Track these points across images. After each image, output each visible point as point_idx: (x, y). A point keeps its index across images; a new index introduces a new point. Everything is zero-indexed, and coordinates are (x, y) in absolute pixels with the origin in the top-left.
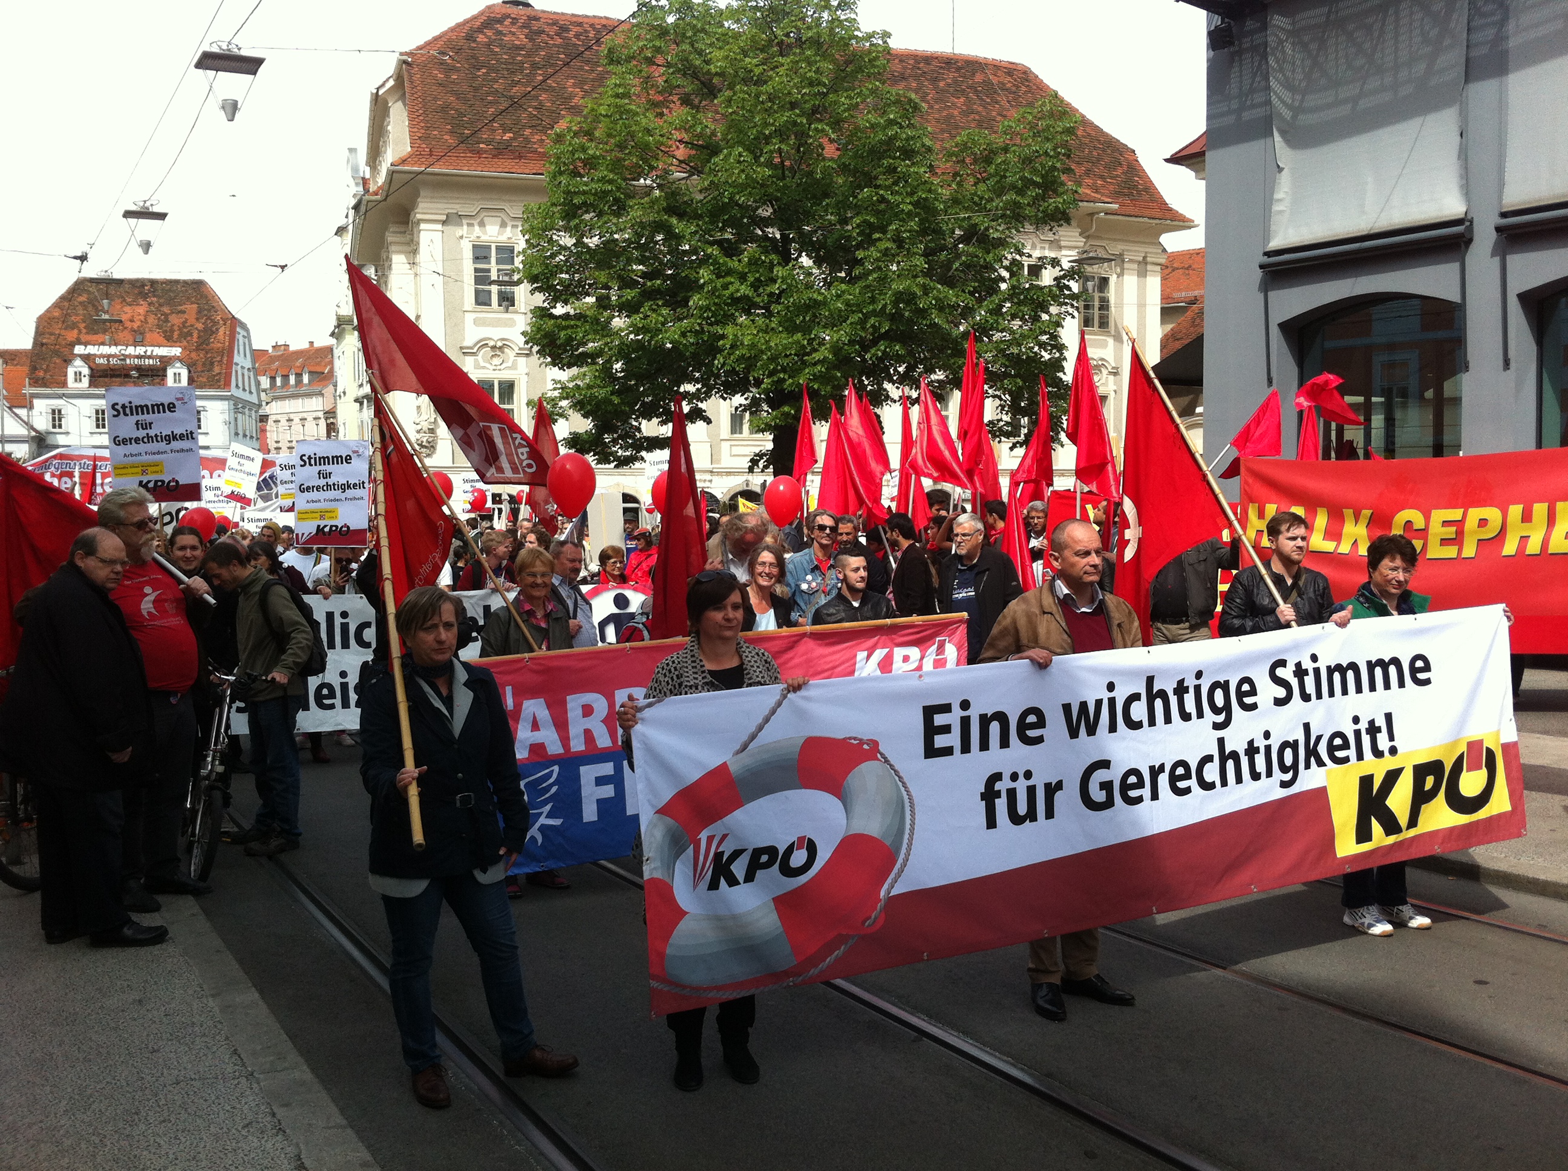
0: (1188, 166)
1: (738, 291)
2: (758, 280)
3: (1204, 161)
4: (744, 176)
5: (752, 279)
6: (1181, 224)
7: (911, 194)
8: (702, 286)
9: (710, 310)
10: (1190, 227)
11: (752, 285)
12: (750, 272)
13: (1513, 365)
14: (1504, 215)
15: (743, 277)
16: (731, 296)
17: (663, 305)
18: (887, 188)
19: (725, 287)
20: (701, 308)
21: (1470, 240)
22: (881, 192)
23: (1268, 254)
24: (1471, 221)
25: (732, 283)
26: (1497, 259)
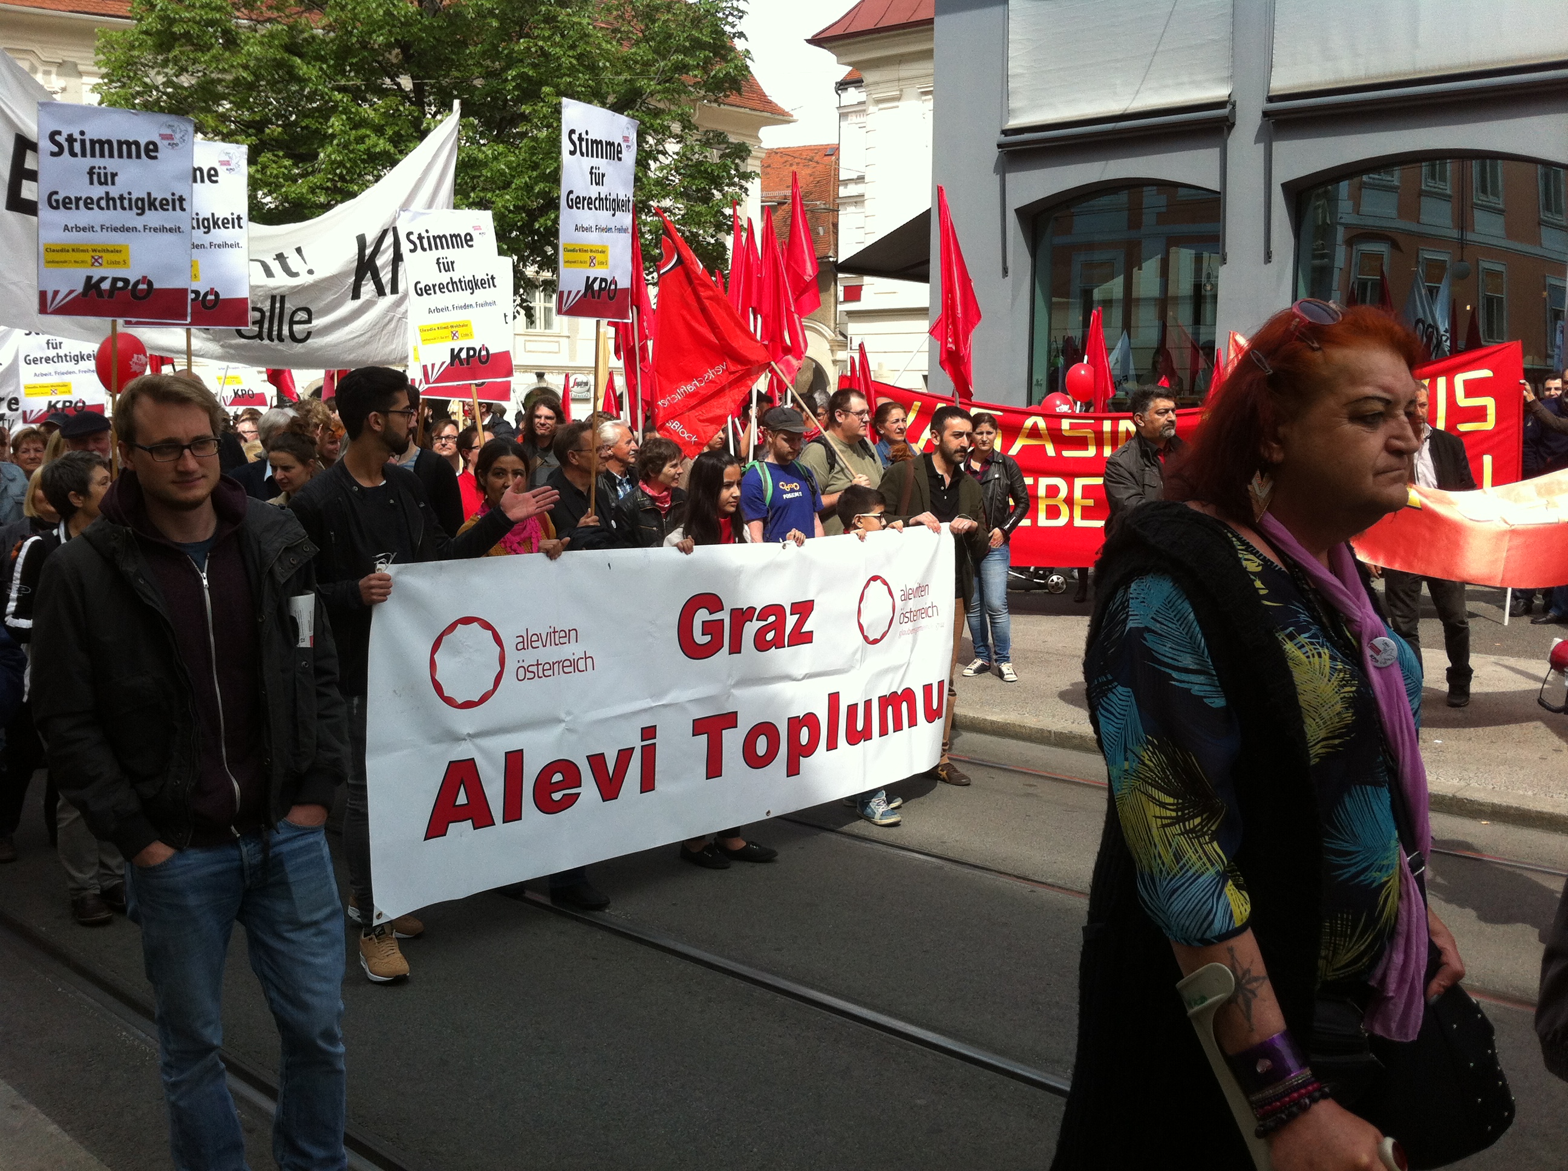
0: (829, 49)
1: (375, 145)
2: (397, 134)
3: (932, 29)
4: (381, 13)
5: (391, 133)
6: (781, 117)
7: (573, 47)
8: (333, 136)
9: (345, 167)
10: (789, 122)
11: (391, 140)
12: (387, 124)
13: (1274, 258)
14: (1271, 99)
15: (379, 130)
16: (368, 151)
17: (285, 156)
18: (544, 39)
19: (361, 140)
20: (333, 162)
21: (1233, 124)
22: (541, 43)
23: (1005, 133)
24: (1234, 106)
25: (368, 136)
26: (1261, 146)
